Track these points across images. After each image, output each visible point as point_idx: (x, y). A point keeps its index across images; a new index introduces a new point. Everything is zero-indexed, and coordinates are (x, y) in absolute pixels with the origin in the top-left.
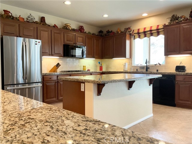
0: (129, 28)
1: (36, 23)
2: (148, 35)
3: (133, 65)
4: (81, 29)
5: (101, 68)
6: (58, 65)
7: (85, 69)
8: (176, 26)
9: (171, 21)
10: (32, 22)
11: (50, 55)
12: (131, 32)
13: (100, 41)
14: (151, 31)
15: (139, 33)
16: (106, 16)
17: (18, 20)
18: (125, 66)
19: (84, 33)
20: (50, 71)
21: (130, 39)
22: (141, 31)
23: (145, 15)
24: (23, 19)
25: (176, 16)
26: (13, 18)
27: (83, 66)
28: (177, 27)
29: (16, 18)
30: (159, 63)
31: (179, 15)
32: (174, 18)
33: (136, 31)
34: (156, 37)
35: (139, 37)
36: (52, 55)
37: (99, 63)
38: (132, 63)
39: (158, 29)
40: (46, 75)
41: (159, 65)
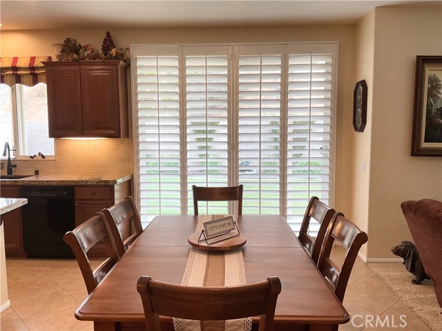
8: (73, 68)
9: (62, 52)
25: (74, 42)
28: (75, 71)
30: (39, 154)
31: (82, 41)
32: (70, 48)
34: (31, 86)
39: (32, 68)
41: (40, 158)
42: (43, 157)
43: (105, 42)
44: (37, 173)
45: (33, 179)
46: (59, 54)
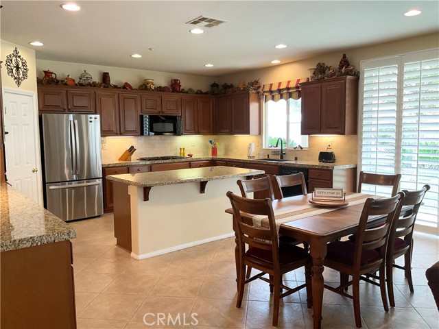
0: (257, 82)
1: (94, 85)
2: (285, 96)
3: (264, 148)
4: (175, 85)
5: (214, 151)
6: (132, 150)
7: (184, 154)
8: (317, 85)
9: (314, 73)
10: (87, 85)
11: (117, 135)
12: (260, 90)
13: (211, 103)
14: (288, 89)
15: (271, 92)
16: (209, 66)
17: (66, 84)
18: (249, 148)
19: (180, 92)
20: (120, 159)
21: (259, 100)
22: (275, 88)
23: (276, 62)
24: (74, 80)
25: (323, 65)
26: (58, 81)
27: (181, 149)
29: (62, 81)
30: (299, 146)
31: (328, 64)
32: (321, 69)
33: (267, 89)
34: (297, 99)
35: (273, 98)
36: (121, 134)
37: (211, 142)
38: (262, 144)
39: (297, 87)
40: (108, 167)
41: (300, 149)
42: (301, 148)
43: (341, 63)
44: (296, 159)
45: (293, 162)
46: (312, 75)
